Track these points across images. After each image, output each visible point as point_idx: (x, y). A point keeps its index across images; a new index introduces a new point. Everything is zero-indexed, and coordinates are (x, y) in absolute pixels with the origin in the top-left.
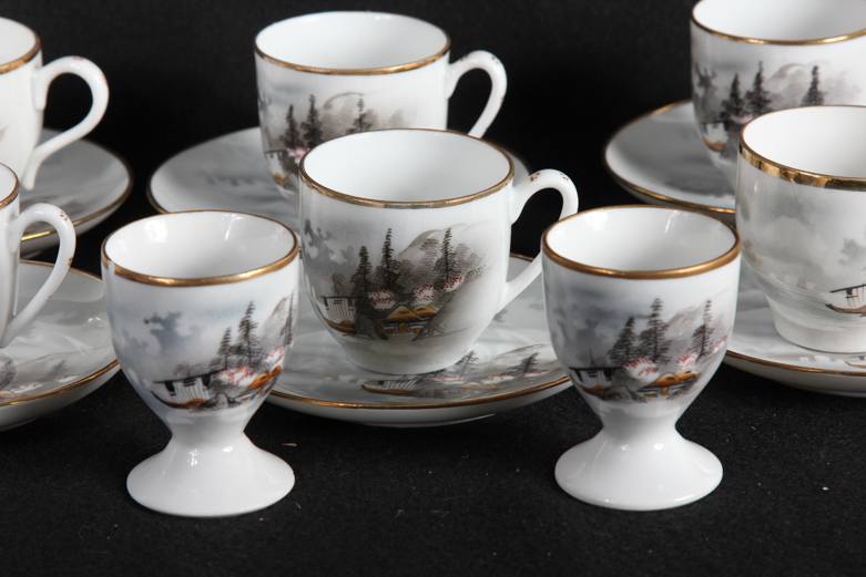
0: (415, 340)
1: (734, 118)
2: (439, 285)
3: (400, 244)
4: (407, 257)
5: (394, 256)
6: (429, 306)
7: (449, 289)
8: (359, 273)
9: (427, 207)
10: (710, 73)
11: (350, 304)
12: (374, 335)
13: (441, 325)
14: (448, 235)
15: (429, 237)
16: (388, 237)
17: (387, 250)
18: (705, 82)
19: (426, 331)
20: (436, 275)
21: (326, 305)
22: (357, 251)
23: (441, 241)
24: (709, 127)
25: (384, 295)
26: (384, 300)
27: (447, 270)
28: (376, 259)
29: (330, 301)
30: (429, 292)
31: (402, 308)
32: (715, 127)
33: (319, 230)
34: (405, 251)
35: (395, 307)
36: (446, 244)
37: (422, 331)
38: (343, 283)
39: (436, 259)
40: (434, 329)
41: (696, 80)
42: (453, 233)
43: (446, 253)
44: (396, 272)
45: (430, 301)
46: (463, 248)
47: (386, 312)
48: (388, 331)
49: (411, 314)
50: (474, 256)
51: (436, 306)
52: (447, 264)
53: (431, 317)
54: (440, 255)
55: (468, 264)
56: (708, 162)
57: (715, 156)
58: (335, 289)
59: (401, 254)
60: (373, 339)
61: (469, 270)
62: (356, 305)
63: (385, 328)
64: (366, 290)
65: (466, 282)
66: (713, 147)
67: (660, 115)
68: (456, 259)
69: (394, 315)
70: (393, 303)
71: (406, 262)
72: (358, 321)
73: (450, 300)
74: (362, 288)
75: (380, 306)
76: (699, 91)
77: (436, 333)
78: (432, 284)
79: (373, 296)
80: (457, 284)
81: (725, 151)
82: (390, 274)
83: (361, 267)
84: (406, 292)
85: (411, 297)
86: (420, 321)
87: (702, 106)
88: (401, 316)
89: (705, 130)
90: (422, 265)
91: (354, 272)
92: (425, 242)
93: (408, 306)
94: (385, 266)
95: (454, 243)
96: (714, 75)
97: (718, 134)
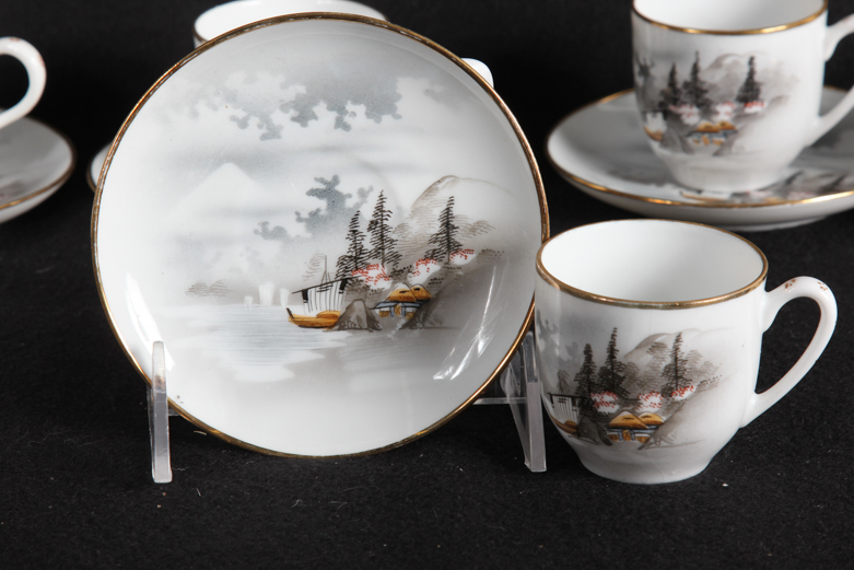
0: (640, 448)
1: (672, 108)
2: (667, 392)
3: (626, 345)
5: (619, 357)
6: (655, 414)
7: (678, 398)
8: (583, 372)
9: (655, 308)
10: (648, 63)
11: (574, 404)
13: (669, 435)
14: (678, 339)
15: (658, 340)
16: (613, 336)
17: (612, 350)
18: (645, 71)
19: (652, 440)
20: (664, 382)
22: (581, 349)
23: (670, 345)
24: (649, 116)
25: (608, 398)
26: (608, 404)
27: (677, 377)
30: (656, 399)
31: (626, 414)
32: (654, 116)
34: (631, 353)
35: (619, 412)
36: (676, 349)
37: (647, 440)
38: (568, 381)
39: (664, 364)
40: (661, 439)
41: (636, 69)
42: (684, 337)
43: (676, 359)
44: (621, 374)
45: (656, 409)
46: (695, 355)
47: (609, 417)
48: (612, 437)
49: (636, 421)
51: (664, 414)
52: (676, 371)
53: (658, 425)
54: (669, 360)
55: (700, 373)
56: (648, 150)
57: (655, 145)
59: (626, 356)
61: (702, 379)
62: (580, 405)
63: (609, 433)
64: (590, 391)
65: (698, 391)
66: (653, 137)
67: (607, 105)
68: (687, 366)
69: (618, 420)
70: (617, 407)
71: (632, 365)
73: (679, 410)
74: (586, 389)
75: (603, 409)
76: (639, 80)
77: (663, 443)
78: (659, 390)
79: (596, 398)
80: (687, 393)
81: (664, 140)
82: (615, 376)
83: (585, 366)
84: (631, 397)
85: (636, 402)
86: (645, 429)
87: (643, 95)
88: (625, 422)
89: (645, 119)
90: (648, 369)
91: (578, 370)
92: (653, 345)
93: (632, 412)
94: (609, 367)
95: (685, 349)
96: (653, 65)
97: (657, 124)
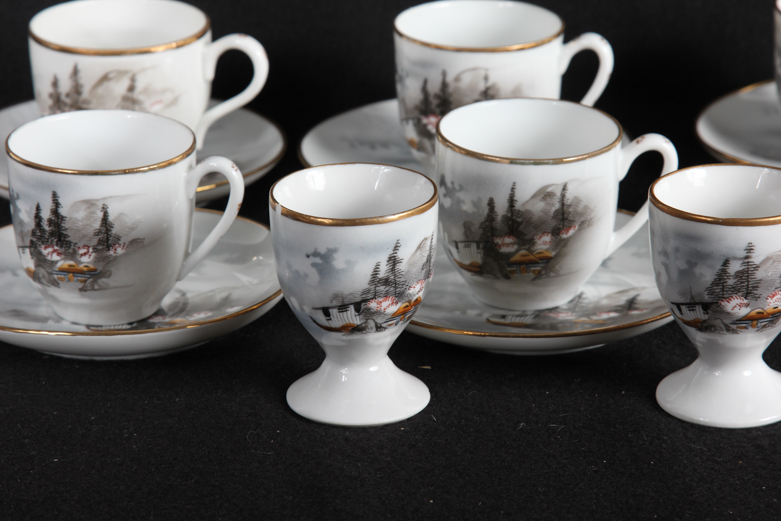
4: (529, 207)
12: (499, 275)
21: (457, 248)
28: (501, 208)
29: (461, 245)
33: (452, 183)
50: (586, 208)
58: (466, 234)
60: (497, 278)
72: (485, 263)
